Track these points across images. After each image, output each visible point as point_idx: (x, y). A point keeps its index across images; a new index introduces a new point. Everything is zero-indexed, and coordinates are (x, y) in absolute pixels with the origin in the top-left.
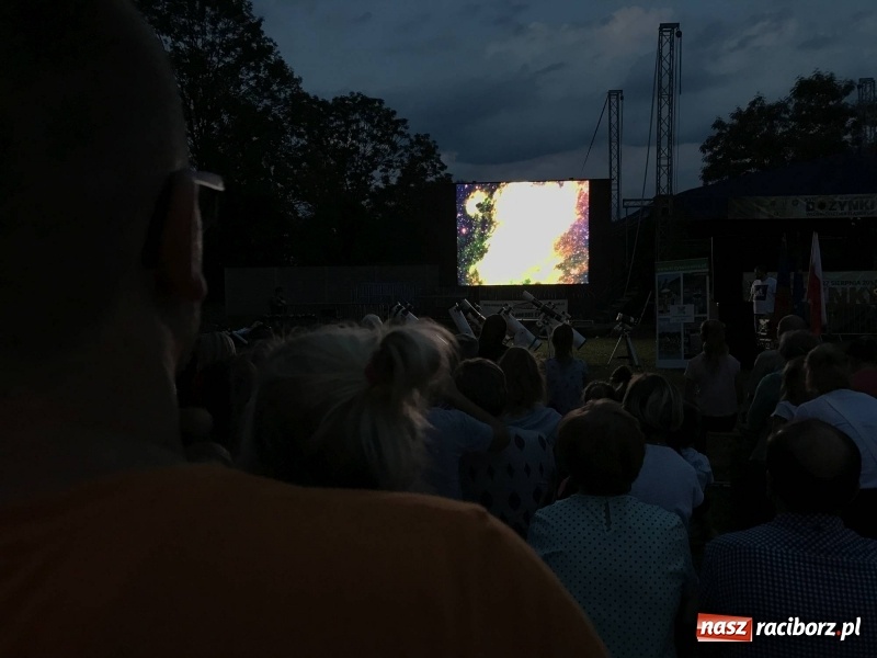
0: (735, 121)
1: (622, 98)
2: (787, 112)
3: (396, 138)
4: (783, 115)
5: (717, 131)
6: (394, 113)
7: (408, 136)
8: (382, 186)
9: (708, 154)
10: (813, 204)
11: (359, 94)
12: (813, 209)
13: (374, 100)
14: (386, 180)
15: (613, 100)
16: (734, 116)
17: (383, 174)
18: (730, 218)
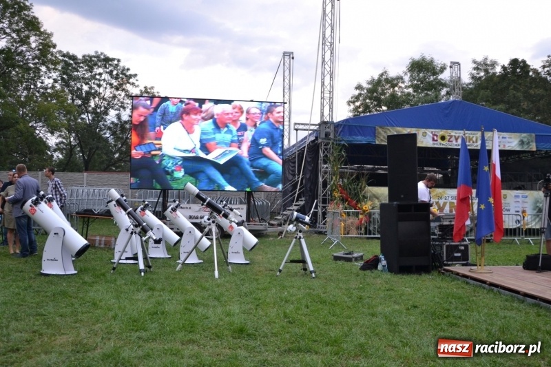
0: (370, 86)
1: (293, 58)
2: (403, 82)
3: (128, 87)
4: (400, 84)
6: (128, 69)
7: (138, 86)
8: (115, 120)
9: (352, 106)
10: (437, 136)
11: (102, 54)
12: (437, 141)
13: (114, 59)
14: (119, 116)
15: (286, 59)
16: (369, 83)
17: (117, 112)
18: (377, 142)
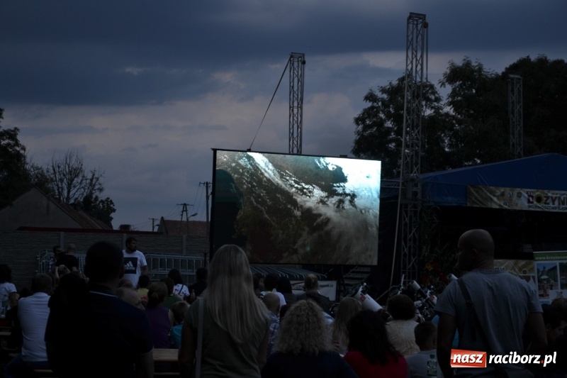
1: (304, 63)
5: (369, 104)
9: (361, 127)
10: (532, 197)
12: (532, 203)
15: (295, 63)
18: (469, 205)
